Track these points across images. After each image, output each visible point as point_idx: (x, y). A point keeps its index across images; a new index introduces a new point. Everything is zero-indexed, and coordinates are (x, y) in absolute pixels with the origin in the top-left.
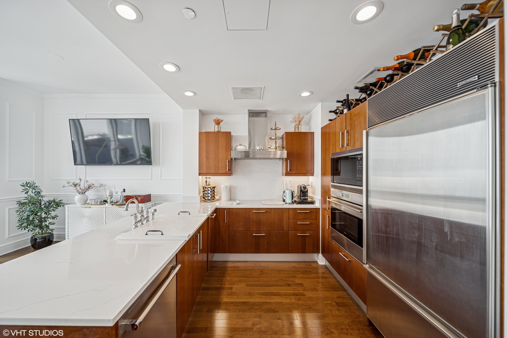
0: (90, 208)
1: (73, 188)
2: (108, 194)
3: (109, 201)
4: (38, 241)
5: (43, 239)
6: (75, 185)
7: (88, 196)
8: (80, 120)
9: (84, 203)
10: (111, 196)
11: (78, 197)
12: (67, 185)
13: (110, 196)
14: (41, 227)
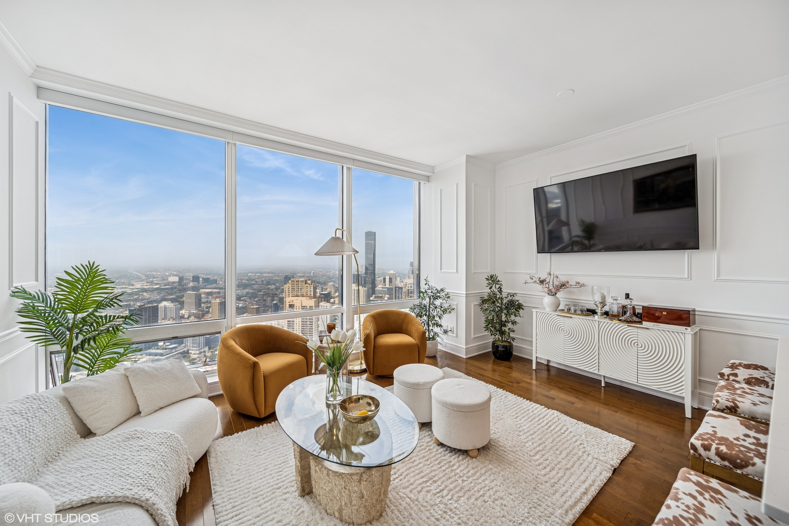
0: (570, 319)
1: (539, 287)
2: (598, 298)
3: (599, 311)
4: (500, 349)
5: (503, 348)
6: (542, 282)
7: (560, 299)
8: (545, 188)
9: (555, 309)
10: (603, 304)
11: (548, 300)
12: (530, 281)
13: (601, 303)
14: (502, 333)
